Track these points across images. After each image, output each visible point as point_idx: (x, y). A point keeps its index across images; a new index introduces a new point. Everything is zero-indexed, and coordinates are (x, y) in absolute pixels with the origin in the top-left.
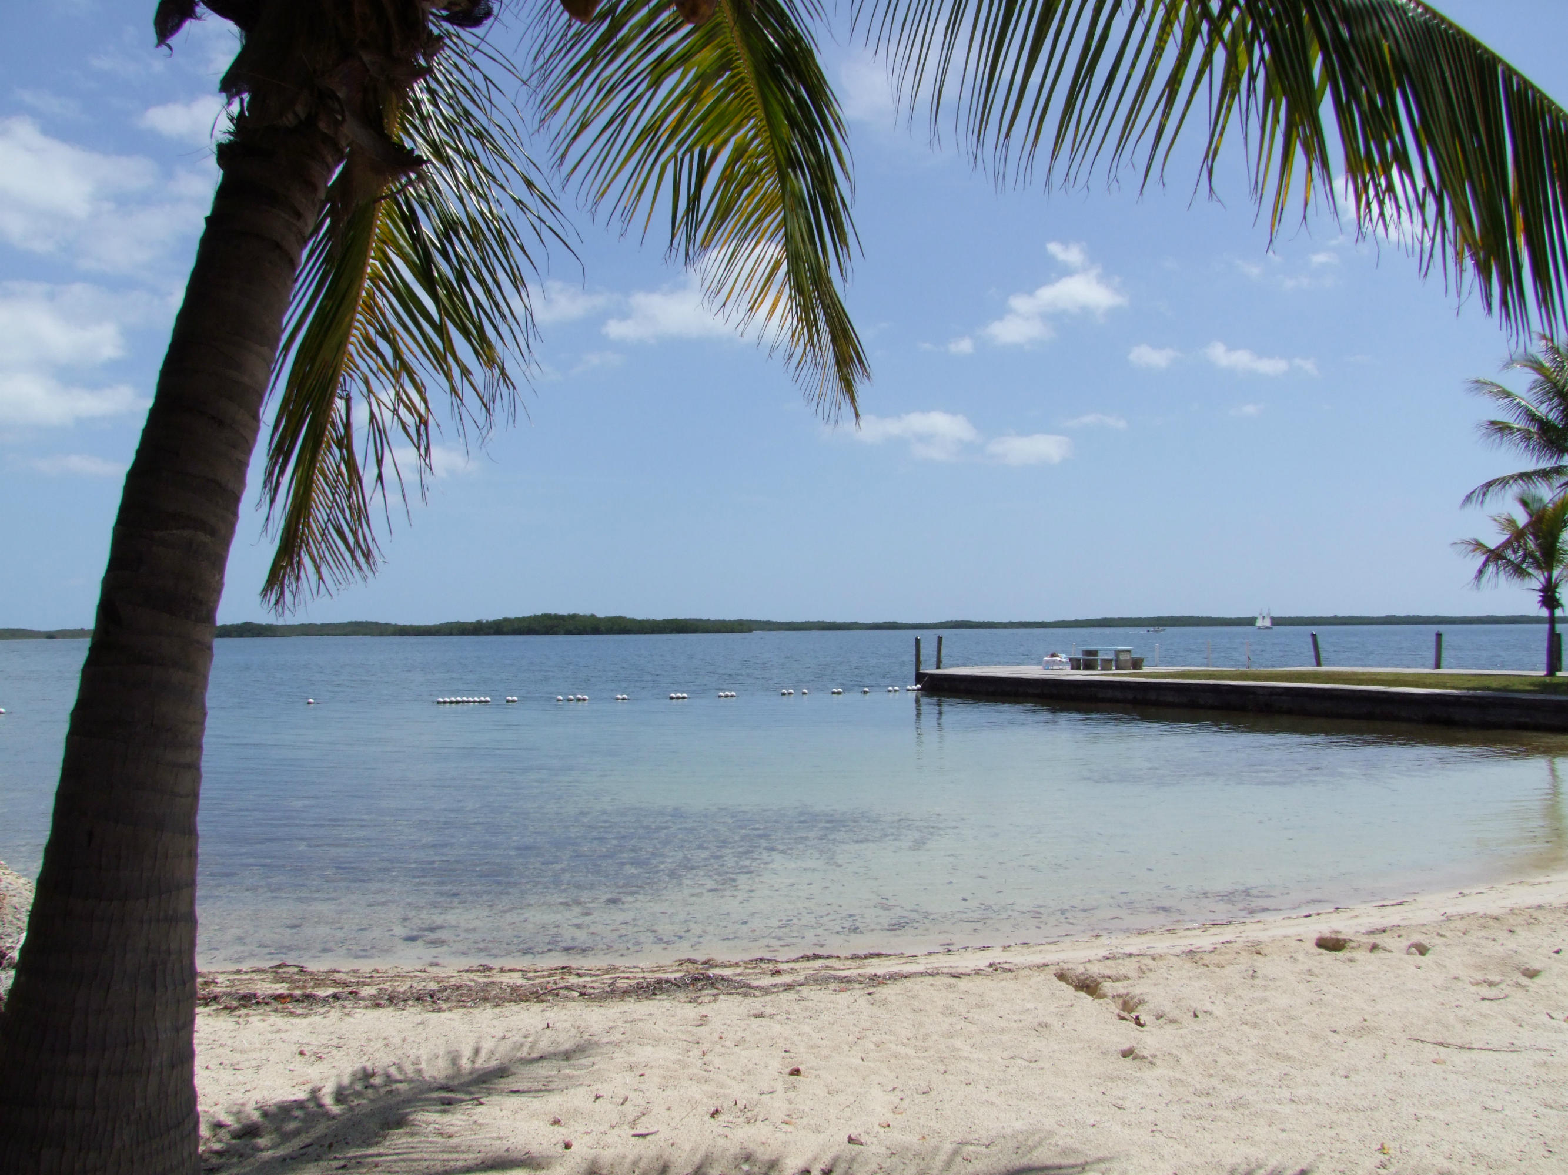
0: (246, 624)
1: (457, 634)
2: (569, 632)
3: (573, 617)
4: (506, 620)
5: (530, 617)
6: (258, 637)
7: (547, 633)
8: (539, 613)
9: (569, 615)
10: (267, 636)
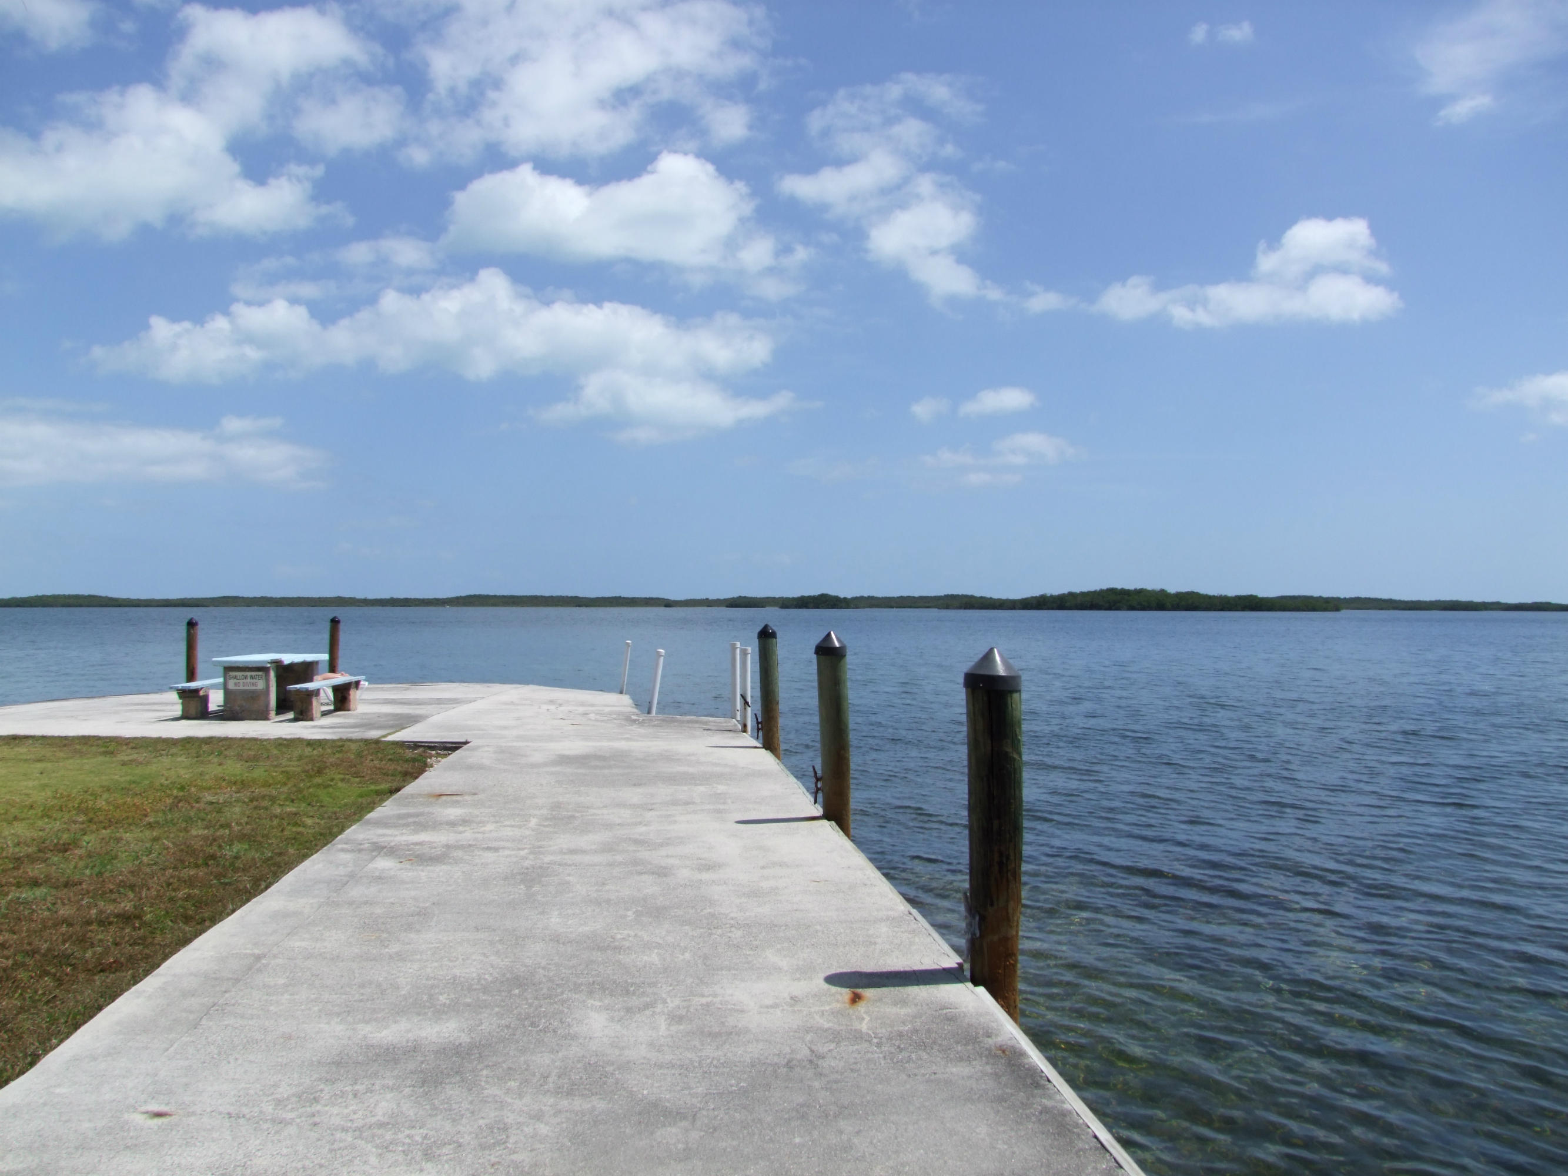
0: (822, 595)
1: (1020, 609)
2: (1132, 608)
3: (1139, 592)
4: (1071, 594)
5: (1095, 592)
6: (833, 608)
7: (1110, 608)
8: (1104, 587)
9: (1135, 590)
10: (841, 608)
